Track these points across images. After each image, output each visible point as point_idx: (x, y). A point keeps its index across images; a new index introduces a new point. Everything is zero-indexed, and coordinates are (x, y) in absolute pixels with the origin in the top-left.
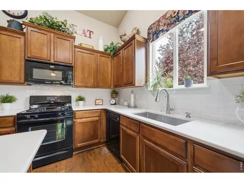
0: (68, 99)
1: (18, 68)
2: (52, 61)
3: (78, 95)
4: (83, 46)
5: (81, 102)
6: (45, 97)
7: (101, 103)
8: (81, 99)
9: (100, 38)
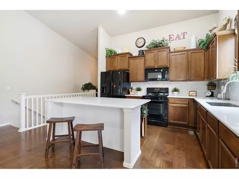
0: (167, 90)
1: (142, 74)
2: (156, 67)
3: (174, 88)
4: (177, 49)
5: (176, 93)
6: (153, 89)
7: (195, 95)
8: (176, 90)
9: (192, 36)
